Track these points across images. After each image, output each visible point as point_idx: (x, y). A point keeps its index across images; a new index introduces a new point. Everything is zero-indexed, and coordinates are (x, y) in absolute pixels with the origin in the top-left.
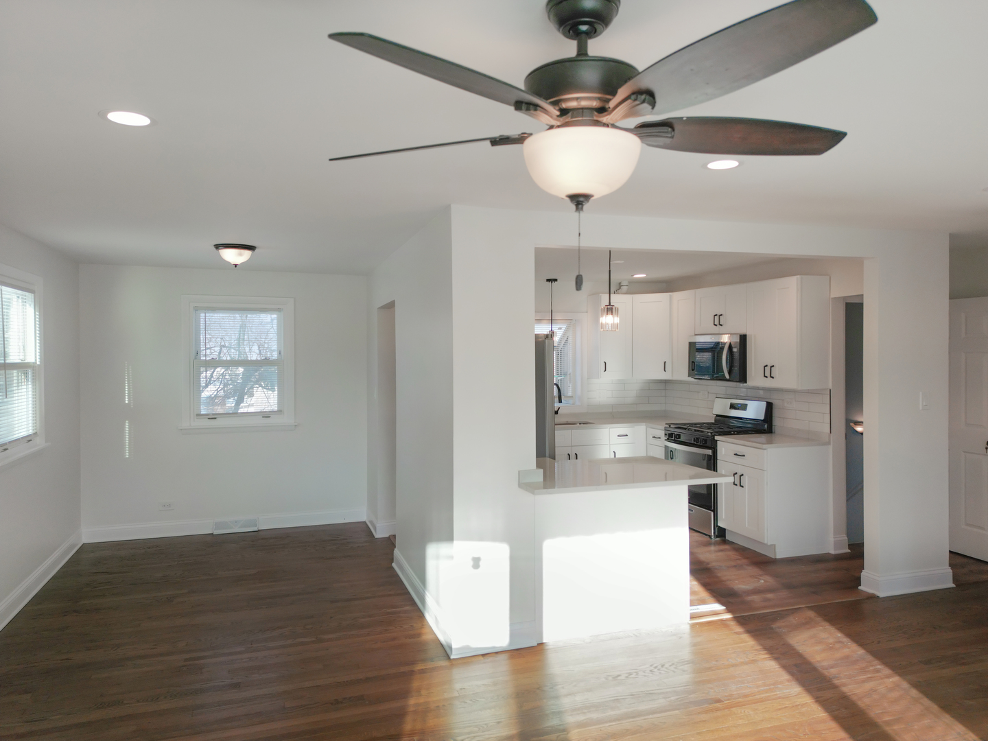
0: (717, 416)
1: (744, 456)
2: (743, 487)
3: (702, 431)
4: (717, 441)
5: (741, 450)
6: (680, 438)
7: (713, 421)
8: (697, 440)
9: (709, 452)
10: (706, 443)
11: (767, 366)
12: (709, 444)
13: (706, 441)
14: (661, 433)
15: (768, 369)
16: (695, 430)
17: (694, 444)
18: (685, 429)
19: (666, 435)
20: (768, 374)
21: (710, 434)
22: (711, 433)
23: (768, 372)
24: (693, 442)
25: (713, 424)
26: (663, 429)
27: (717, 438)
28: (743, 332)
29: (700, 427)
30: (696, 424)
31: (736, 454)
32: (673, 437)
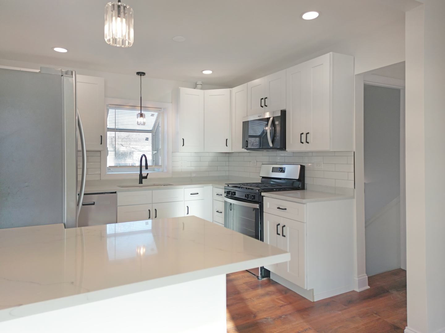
0: (263, 177)
1: (286, 209)
2: (284, 236)
3: (252, 189)
4: (263, 196)
5: (283, 204)
6: (235, 194)
7: (260, 182)
8: (247, 196)
9: (257, 206)
10: (254, 198)
11: (302, 134)
12: (257, 199)
13: (254, 196)
14: (222, 191)
15: (304, 137)
16: (246, 188)
17: (245, 199)
18: (239, 187)
19: (225, 192)
20: (304, 140)
21: (257, 191)
22: (259, 190)
23: (304, 138)
24: (244, 198)
25: (260, 183)
26: (224, 188)
27: (263, 194)
28: (283, 109)
29: (250, 186)
30: (247, 184)
31: (279, 208)
32: (230, 194)
